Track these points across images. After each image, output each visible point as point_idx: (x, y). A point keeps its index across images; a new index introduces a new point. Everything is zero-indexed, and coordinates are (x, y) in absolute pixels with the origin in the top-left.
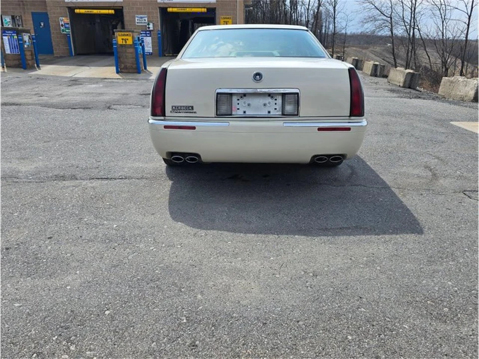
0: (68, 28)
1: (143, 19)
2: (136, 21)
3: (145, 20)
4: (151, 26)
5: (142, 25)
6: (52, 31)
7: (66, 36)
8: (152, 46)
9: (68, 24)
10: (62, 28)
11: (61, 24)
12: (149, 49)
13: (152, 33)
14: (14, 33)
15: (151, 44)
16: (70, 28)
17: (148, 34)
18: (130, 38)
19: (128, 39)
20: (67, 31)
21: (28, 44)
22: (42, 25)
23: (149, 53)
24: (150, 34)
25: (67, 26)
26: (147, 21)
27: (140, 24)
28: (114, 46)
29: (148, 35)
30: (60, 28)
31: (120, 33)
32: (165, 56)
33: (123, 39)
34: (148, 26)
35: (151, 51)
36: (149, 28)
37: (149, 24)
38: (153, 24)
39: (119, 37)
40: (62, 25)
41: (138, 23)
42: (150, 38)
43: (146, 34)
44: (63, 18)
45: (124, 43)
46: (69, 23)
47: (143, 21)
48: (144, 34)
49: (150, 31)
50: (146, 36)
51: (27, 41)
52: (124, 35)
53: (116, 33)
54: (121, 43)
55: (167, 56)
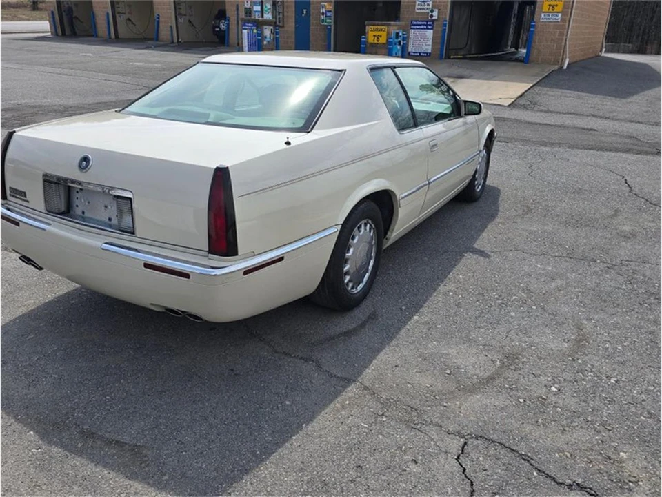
0: (329, 18)
1: (426, 3)
2: (417, 6)
3: (428, 5)
4: (435, 14)
5: (423, 13)
6: (311, 22)
7: (327, 28)
8: (433, 42)
9: (330, 11)
10: (322, 17)
11: (321, 12)
12: (427, 47)
13: (435, 23)
14: (254, 26)
15: (431, 41)
16: (332, 18)
17: (430, 25)
18: (384, 34)
19: (381, 36)
20: (328, 21)
21: (269, 40)
22: (305, 12)
23: (427, 53)
24: (432, 25)
25: (329, 14)
26: (431, 7)
27: (421, 11)
28: (362, 46)
29: (430, 27)
30: (320, 17)
31: (372, 27)
32: (449, 58)
33: (374, 36)
34: (430, 14)
35: (430, 51)
36: (432, 16)
37: (432, 11)
38: (439, 10)
39: (370, 33)
40: (323, 14)
41: (418, 9)
42: (432, 31)
43: (427, 25)
44: (326, 4)
45: (376, 42)
46: (332, 10)
47: (426, 7)
48: (424, 25)
49: (433, 21)
50: (427, 29)
51: (268, 36)
52: (377, 30)
53: (367, 27)
54: (372, 42)
55: (453, 59)
